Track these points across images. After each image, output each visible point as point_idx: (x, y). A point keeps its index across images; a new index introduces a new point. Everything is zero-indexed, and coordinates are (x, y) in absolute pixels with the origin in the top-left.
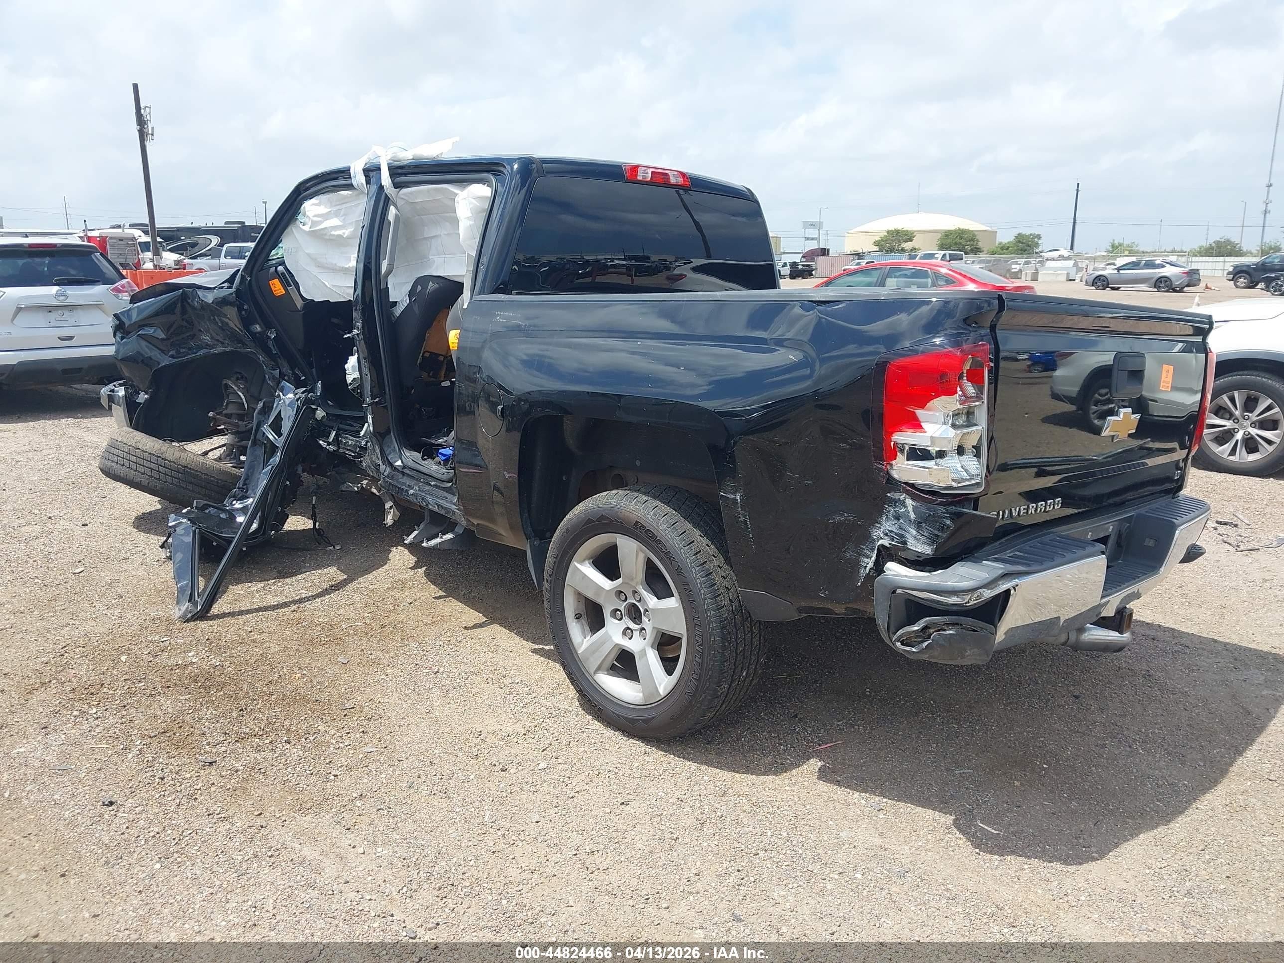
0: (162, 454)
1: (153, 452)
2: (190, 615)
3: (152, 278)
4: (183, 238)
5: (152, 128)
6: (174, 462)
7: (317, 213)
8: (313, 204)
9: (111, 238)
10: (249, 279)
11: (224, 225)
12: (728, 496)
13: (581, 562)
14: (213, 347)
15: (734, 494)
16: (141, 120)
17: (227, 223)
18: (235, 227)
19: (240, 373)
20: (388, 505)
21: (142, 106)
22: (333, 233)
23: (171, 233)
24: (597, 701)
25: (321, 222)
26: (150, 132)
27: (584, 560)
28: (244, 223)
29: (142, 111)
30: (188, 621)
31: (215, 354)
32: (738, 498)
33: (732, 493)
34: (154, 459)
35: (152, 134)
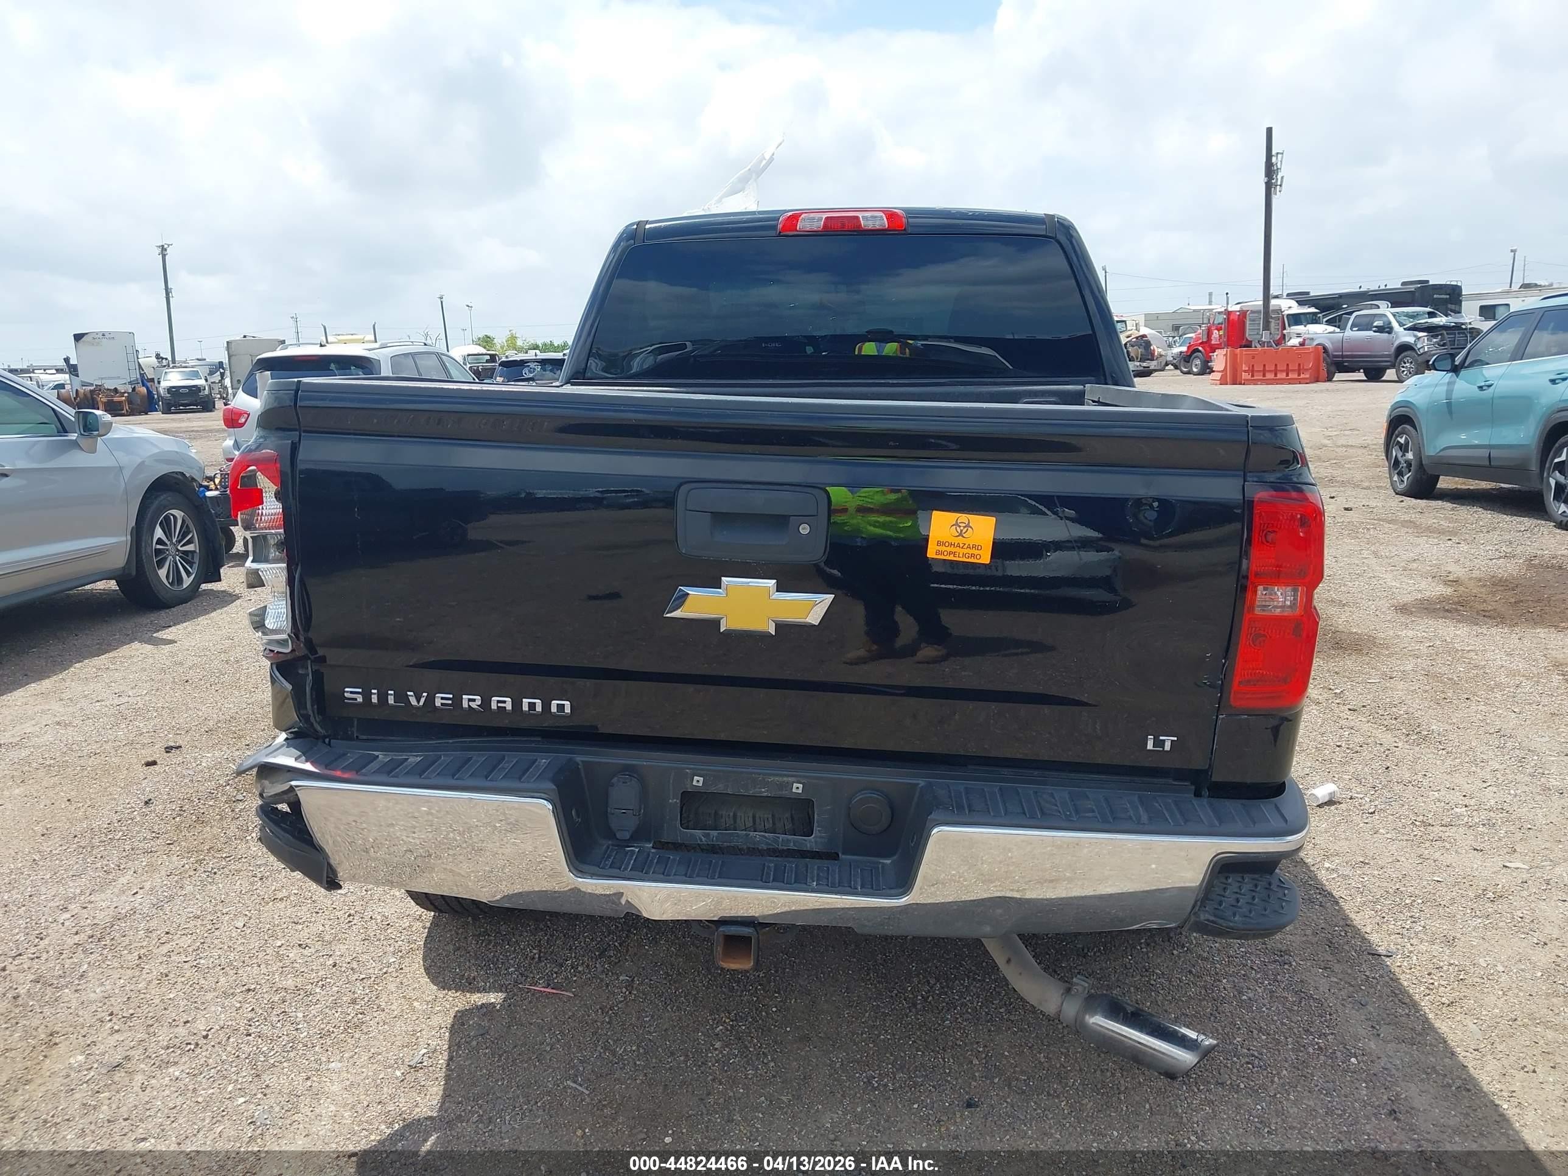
3: (1253, 357)
4: (1345, 306)
5: (1282, 178)
9: (1253, 312)
11: (1399, 286)
16: (1270, 170)
17: (1404, 284)
18: (1412, 288)
21: (1274, 153)
23: (1332, 302)
26: (1279, 183)
28: (1428, 281)
29: (1274, 160)
35: (1281, 185)
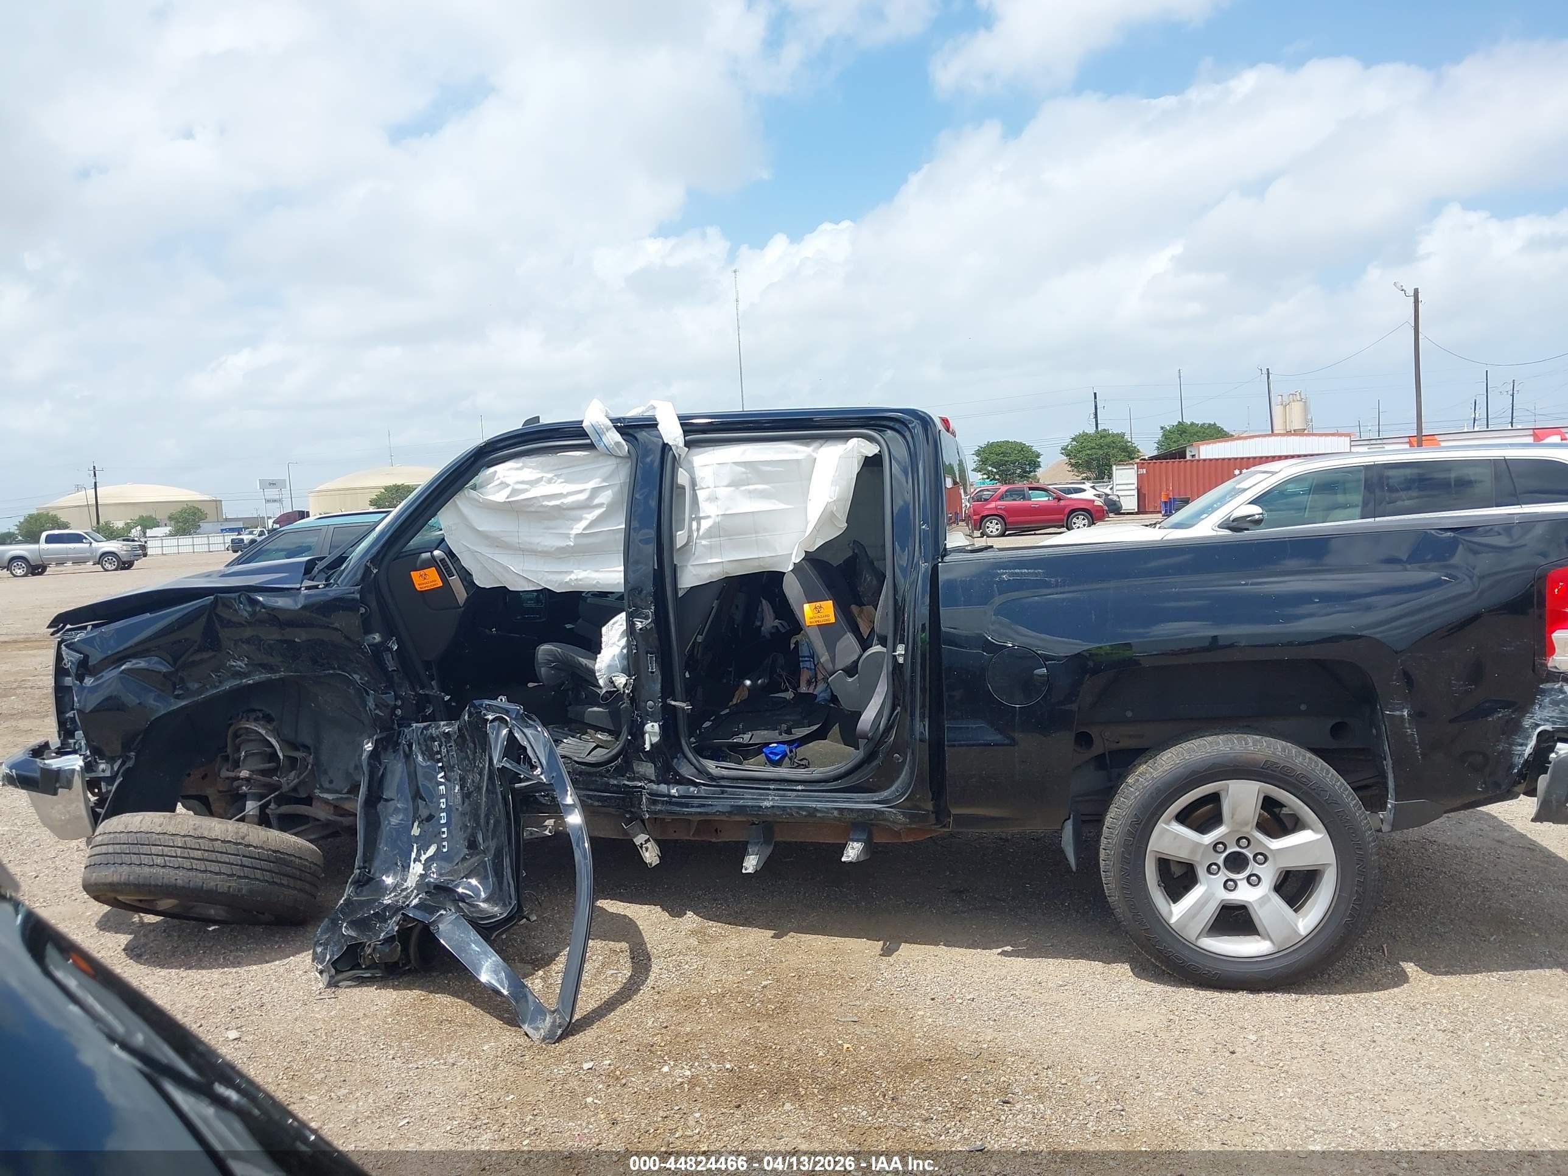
0: (243, 838)
1: (229, 839)
2: (559, 1032)
6: (262, 848)
7: (520, 479)
8: (511, 469)
10: (375, 571)
12: (1394, 713)
13: (1168, 823)
14: (245, 675)
15: (1401, 710)
19: (260, 711)
20: (640, 839)
22: (546, 503)
24: (1209, 967)
25: (526, 490)
27: (1171, 820)
30: (559, 1040)
31: (249, 685)
32: (1405, 713)
33: (1398, 710)
34: (232, 849)
